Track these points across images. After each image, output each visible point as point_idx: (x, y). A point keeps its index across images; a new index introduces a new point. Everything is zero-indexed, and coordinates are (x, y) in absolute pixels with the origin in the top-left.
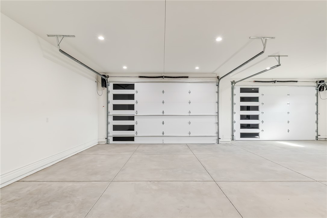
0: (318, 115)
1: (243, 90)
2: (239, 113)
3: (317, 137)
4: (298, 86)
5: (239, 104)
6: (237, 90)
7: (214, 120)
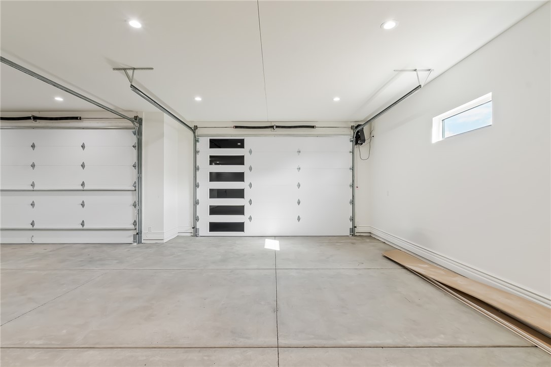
0: (356, 189)
1: (215, 143)
2: (206, 186)
3: (353, 230)
4: (318, 136)
5: (207, 169)
6: (204, 144)
7: (130, 198)
